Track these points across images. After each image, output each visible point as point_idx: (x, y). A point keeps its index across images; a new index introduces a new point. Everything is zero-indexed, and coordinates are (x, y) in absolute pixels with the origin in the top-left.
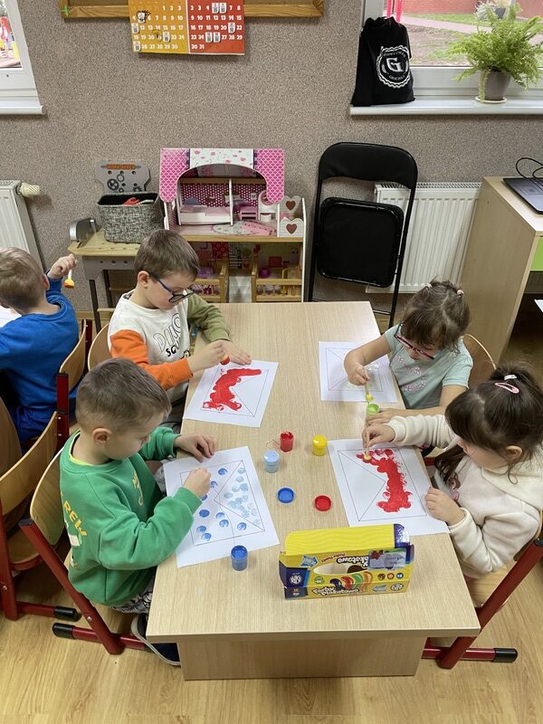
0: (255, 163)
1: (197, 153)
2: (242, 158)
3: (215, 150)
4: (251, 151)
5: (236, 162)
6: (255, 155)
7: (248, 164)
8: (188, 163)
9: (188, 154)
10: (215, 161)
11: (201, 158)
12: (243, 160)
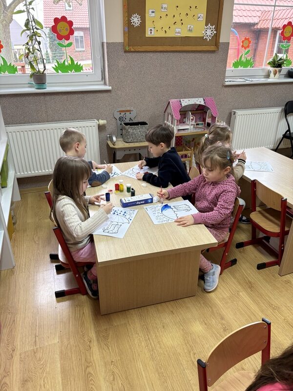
0: (205, 103)
1: (183, 100)
2: (200, 101)
3: (190, 99)
4: (202, 99)
5: (198, 103)
6: (204, 100)
7: (202, 103)
8: (181, 104)
9: (180, 101)
10: (190, 103)
11: (185, 102)
12: (200, 102)
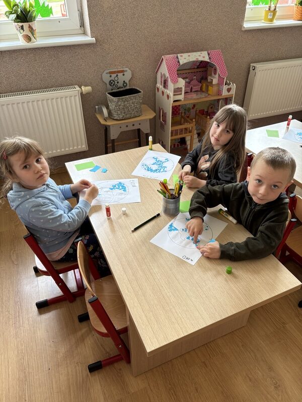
0: (210, 58)
1: (181, 56)
2: (203, 56)
3: (189, 54)
4: (206, 52)
5: (201, 59)
6: (209, 54)
7: (207, 59)
8: (179, 62)
9: (177, 57)
10: (191, 60)
